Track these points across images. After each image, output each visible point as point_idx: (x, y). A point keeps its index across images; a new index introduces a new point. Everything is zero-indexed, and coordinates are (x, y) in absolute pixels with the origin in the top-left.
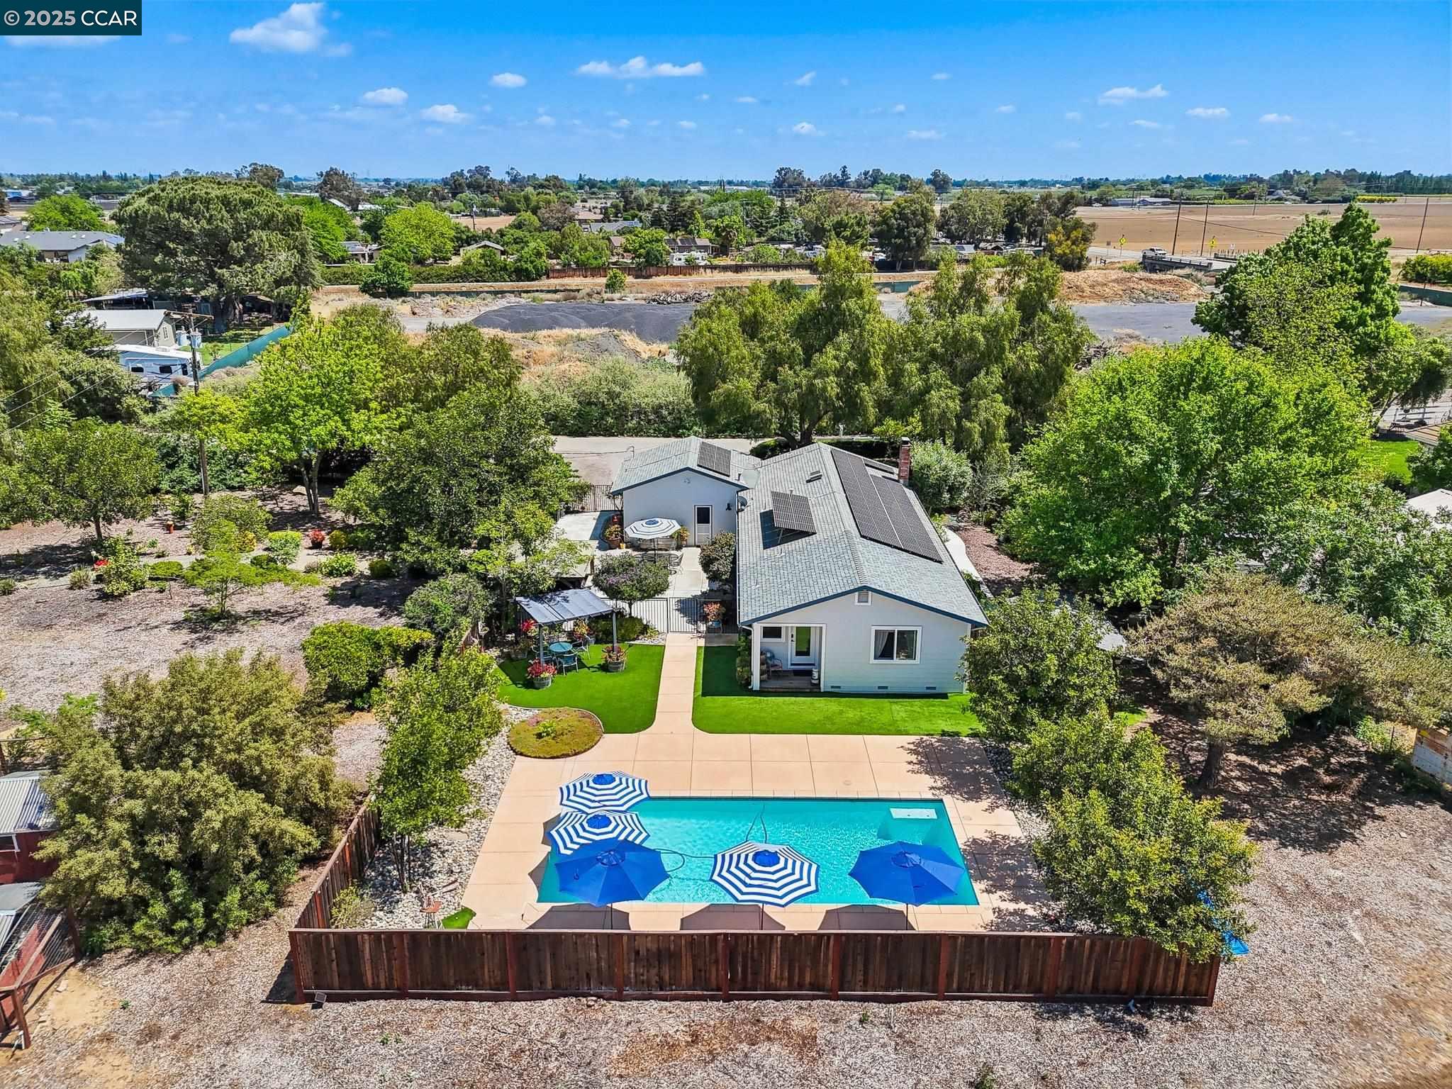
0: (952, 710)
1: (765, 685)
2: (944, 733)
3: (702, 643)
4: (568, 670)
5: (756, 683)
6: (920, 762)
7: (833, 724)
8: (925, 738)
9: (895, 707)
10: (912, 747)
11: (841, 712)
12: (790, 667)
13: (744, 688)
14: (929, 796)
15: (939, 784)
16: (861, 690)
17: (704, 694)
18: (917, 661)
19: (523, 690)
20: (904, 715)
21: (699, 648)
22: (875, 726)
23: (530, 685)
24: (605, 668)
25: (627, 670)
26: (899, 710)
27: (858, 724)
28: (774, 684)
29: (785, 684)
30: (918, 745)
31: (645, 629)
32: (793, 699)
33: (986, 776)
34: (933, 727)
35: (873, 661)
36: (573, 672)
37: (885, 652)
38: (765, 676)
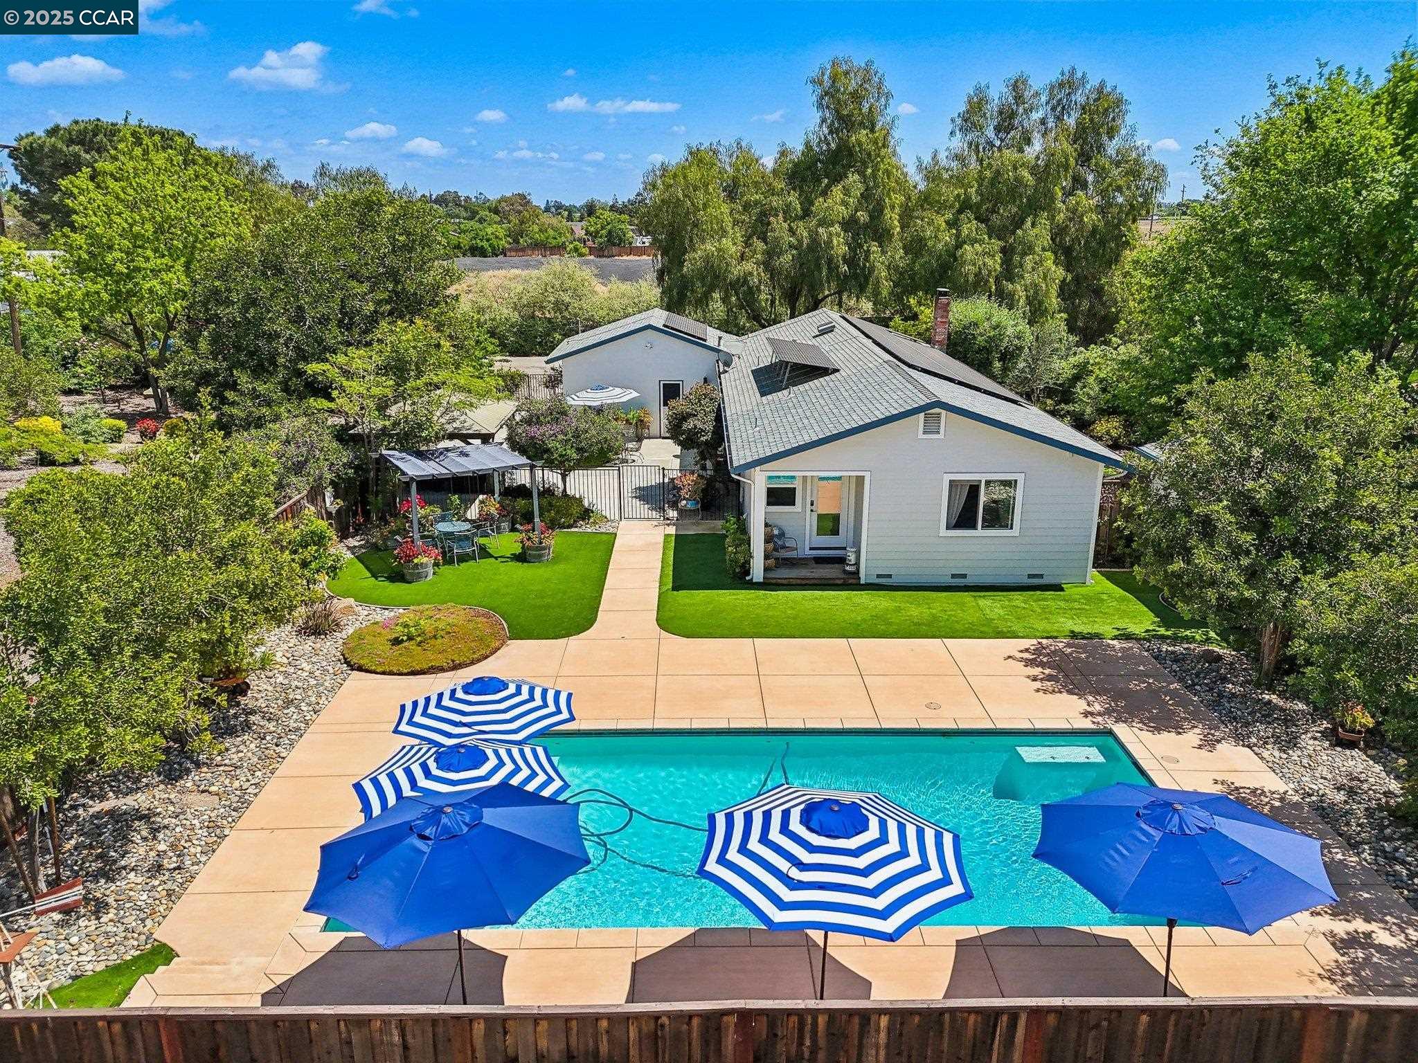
0: (1076, 605)
1: (771, 575)
2: (1074, 635)
3: (672, 530)
4: (463, 559)
5: (757, 570)
6: (1049, 678)
7: (890, 624)
8: (1044, 641)
9: (982, 602)
10: (1026, 655)
11: (898, 609)
12: (808, 552)
13: (740, 578)
14: (1087, 724)
15: (1097, 707)
16: (924, 580)
17: (675, 588)
18: (1015, 531)
19: (387, 583)
20: (1002, 612)
21: (667, 536)
22: (958, 626)
23: (398, 577)
24: (521, 558)
25: (556, 560)
26: (992, 606)
27: (929, 624)
28: (784, 573)
29: (803, 573)
30: (1039, 650)
31: (586, 514)
32: (818, 593)
33: (1174, 694)
34: (1056, 627)
35: (943, 532)
36: (471, 563)
37: (964, 518)
38: (771, 562)
